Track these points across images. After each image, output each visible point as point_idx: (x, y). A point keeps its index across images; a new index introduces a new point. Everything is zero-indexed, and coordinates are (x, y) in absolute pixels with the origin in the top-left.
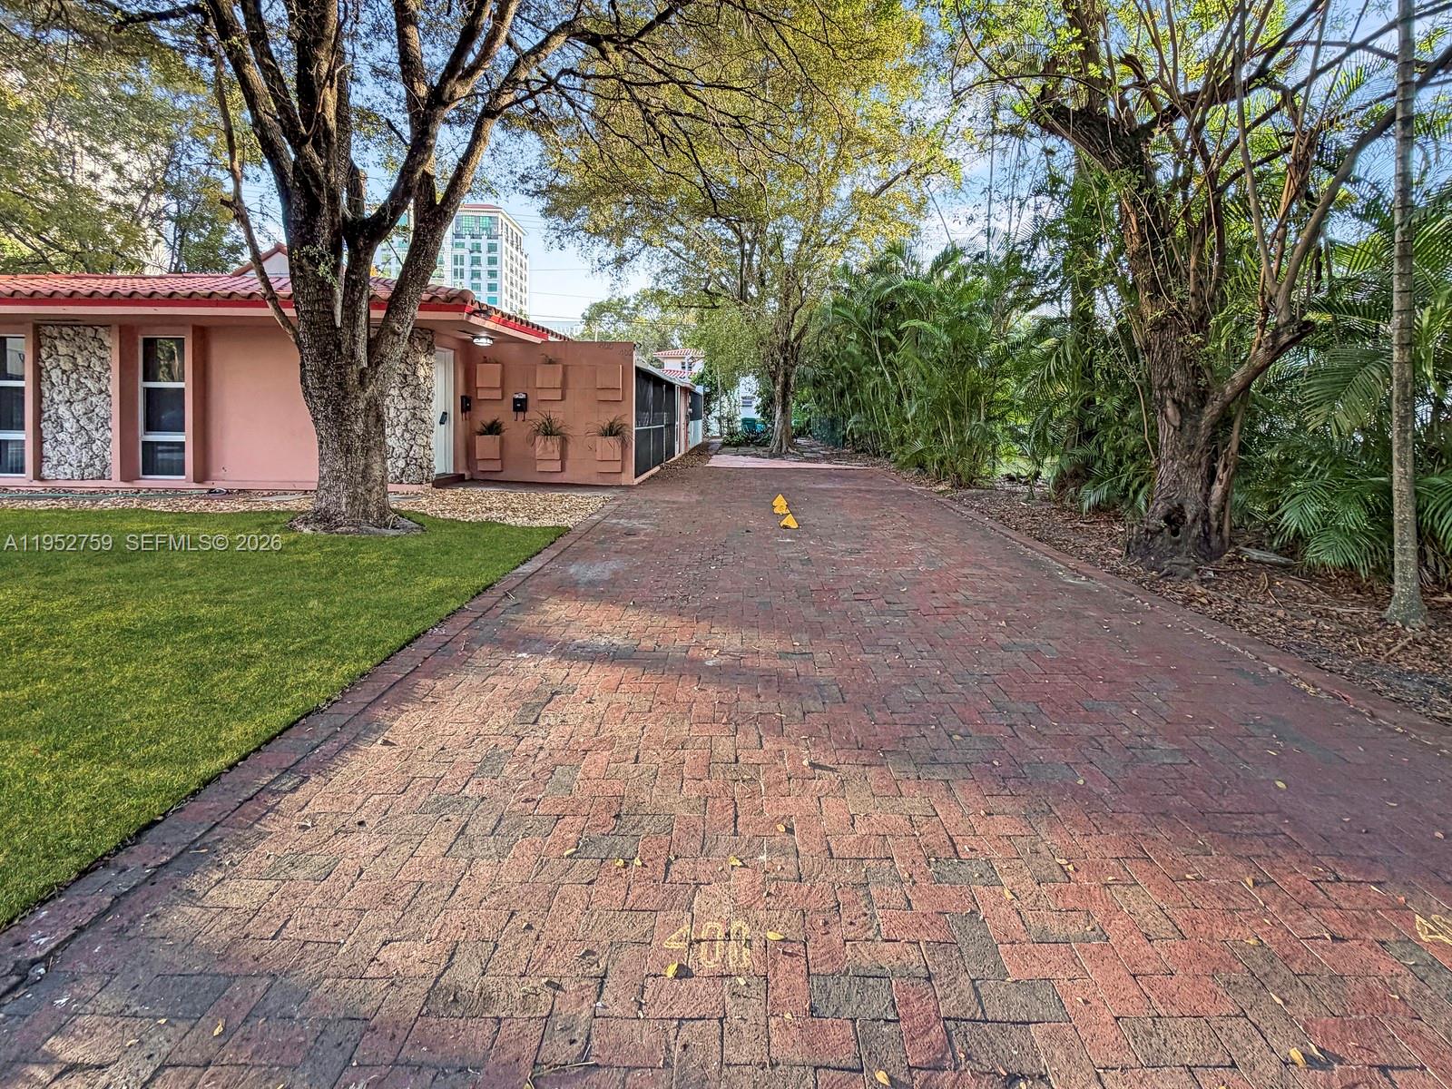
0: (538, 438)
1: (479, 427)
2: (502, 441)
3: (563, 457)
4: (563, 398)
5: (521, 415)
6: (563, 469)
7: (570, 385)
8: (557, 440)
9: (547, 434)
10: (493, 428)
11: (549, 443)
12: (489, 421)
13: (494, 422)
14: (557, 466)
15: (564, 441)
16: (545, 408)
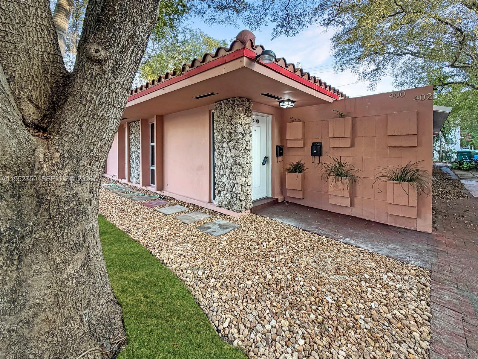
0: (331, 178)
1: (288, 167)
2: (304, 178)
3: (353, 195)
4: (352, 145)
5: (317, 158)
6: (352, 204)
7: (359, 134)
8: (347, 180)
9: (337, 175)
10: (298, 168)
11: (339, 183)
12: (295, 163)
13: (298, 164)
14: (347, 202)
15: (353, 181)
16: (337, 154)
